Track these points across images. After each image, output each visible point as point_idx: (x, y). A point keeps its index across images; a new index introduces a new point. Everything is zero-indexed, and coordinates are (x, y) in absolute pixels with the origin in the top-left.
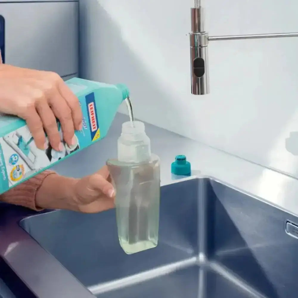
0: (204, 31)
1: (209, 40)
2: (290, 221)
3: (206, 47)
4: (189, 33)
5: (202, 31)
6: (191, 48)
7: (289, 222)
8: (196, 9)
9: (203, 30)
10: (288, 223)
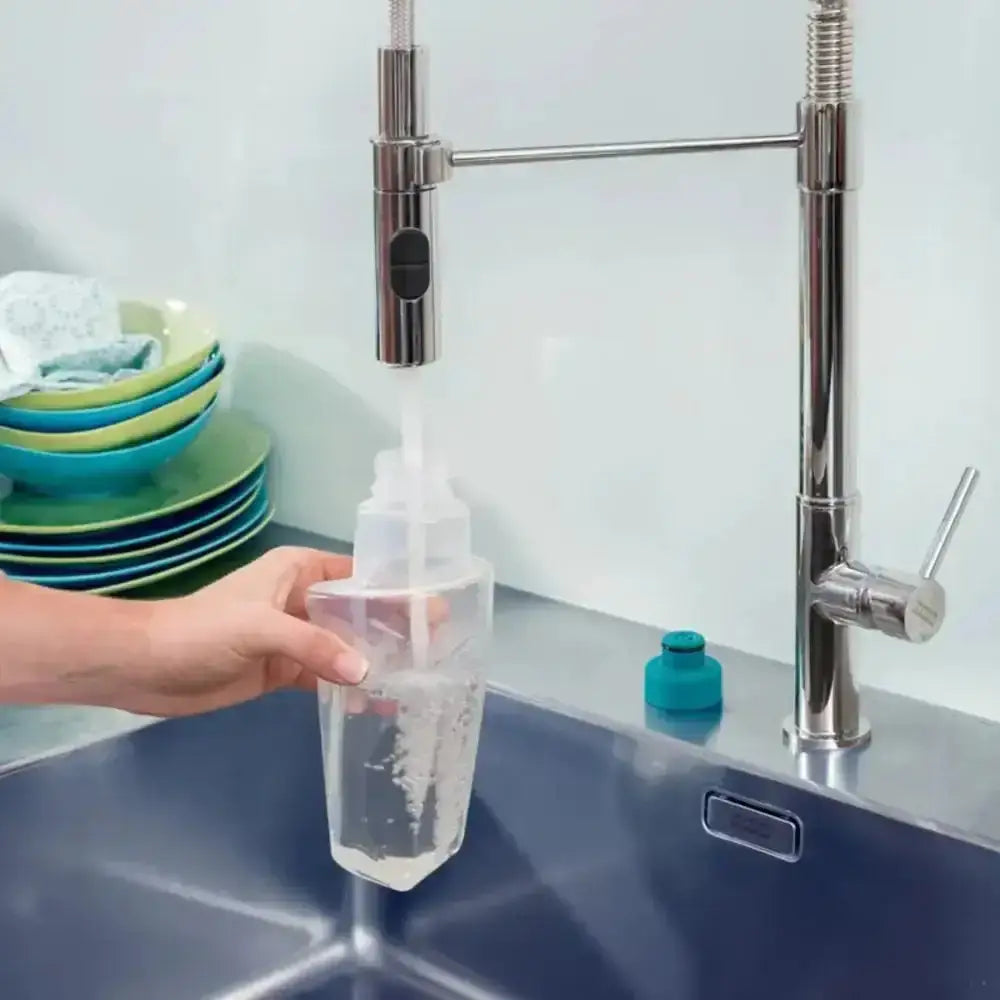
0: (426, 133)
1: (452, 162)
2: (719, 790)
3: (433, 192)
4: (372, 141)
5: (419, 133)
6: (376, 195)
7: (718, 795)
8: (398, 52)
9: (423, 130)
10: (713, 798)
